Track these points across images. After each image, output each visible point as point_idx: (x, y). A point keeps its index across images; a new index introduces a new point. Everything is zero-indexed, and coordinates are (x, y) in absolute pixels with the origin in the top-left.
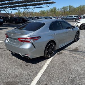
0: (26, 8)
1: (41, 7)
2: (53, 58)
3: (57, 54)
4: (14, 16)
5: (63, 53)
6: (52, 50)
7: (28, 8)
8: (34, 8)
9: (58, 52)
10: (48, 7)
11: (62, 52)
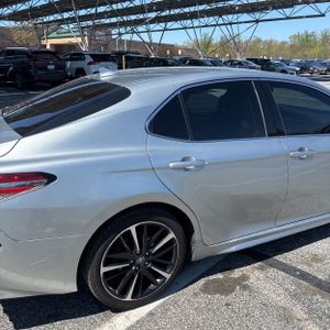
0: (221, 22)
1: (288, 18)
2: (151, 314)
3: (202, 282)
4: (180, 52)
5: (245, 288)
6: (155, 264)
7: (231, 24)
8: (257, 21)
9: (220, 276)
10: (323, 15)
11: (245, 278)
